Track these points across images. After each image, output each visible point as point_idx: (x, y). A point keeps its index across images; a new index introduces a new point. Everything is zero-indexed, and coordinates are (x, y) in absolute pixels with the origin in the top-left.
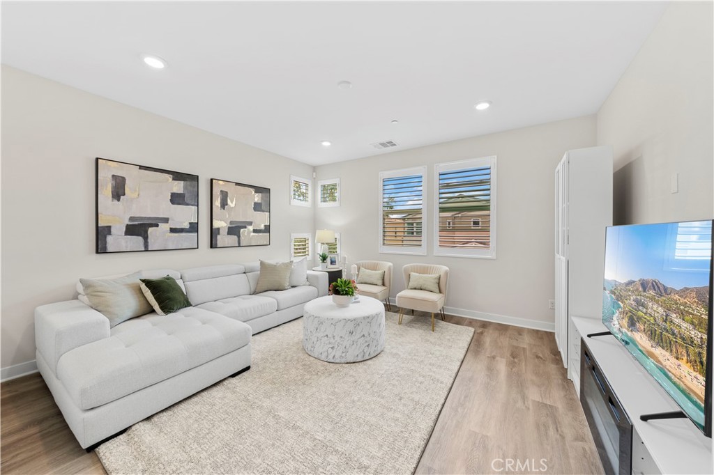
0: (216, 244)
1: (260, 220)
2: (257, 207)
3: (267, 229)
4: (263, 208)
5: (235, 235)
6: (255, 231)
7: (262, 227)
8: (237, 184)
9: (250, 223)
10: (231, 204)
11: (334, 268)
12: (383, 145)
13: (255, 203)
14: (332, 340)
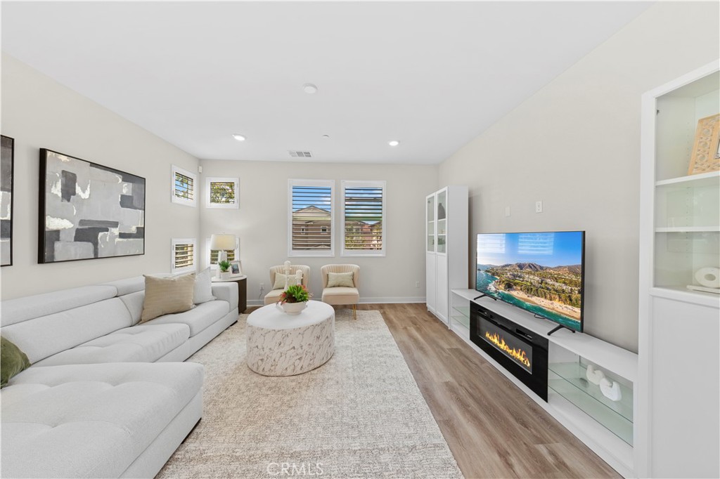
0: (53, 256)
1: (130, 220)
2: (126, 202)
3: (141, 233)
4: (135, 203)
5: (88, 241)
6: (122, 235)
7: (133, 230)
8: (93, 164)
9: (115, 224)
10: (82, 193)
11: (240, 276)
12: (300, 154)
13: (123, 196)
14: (300, 351)
